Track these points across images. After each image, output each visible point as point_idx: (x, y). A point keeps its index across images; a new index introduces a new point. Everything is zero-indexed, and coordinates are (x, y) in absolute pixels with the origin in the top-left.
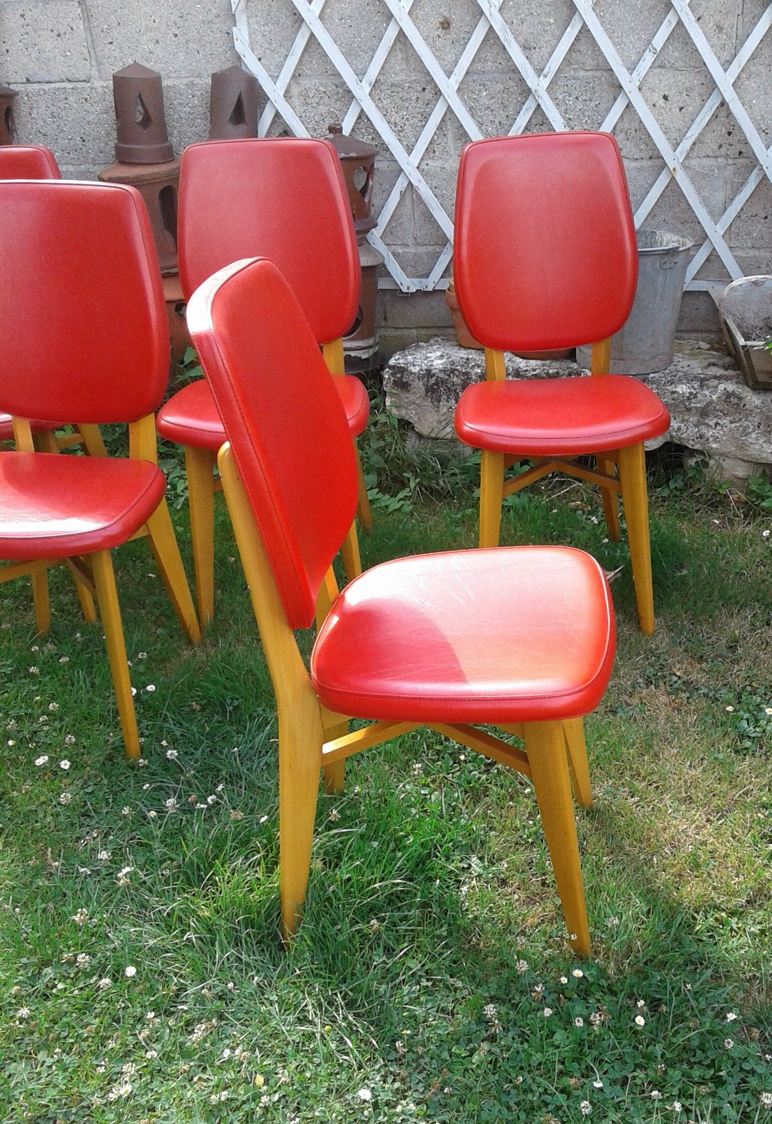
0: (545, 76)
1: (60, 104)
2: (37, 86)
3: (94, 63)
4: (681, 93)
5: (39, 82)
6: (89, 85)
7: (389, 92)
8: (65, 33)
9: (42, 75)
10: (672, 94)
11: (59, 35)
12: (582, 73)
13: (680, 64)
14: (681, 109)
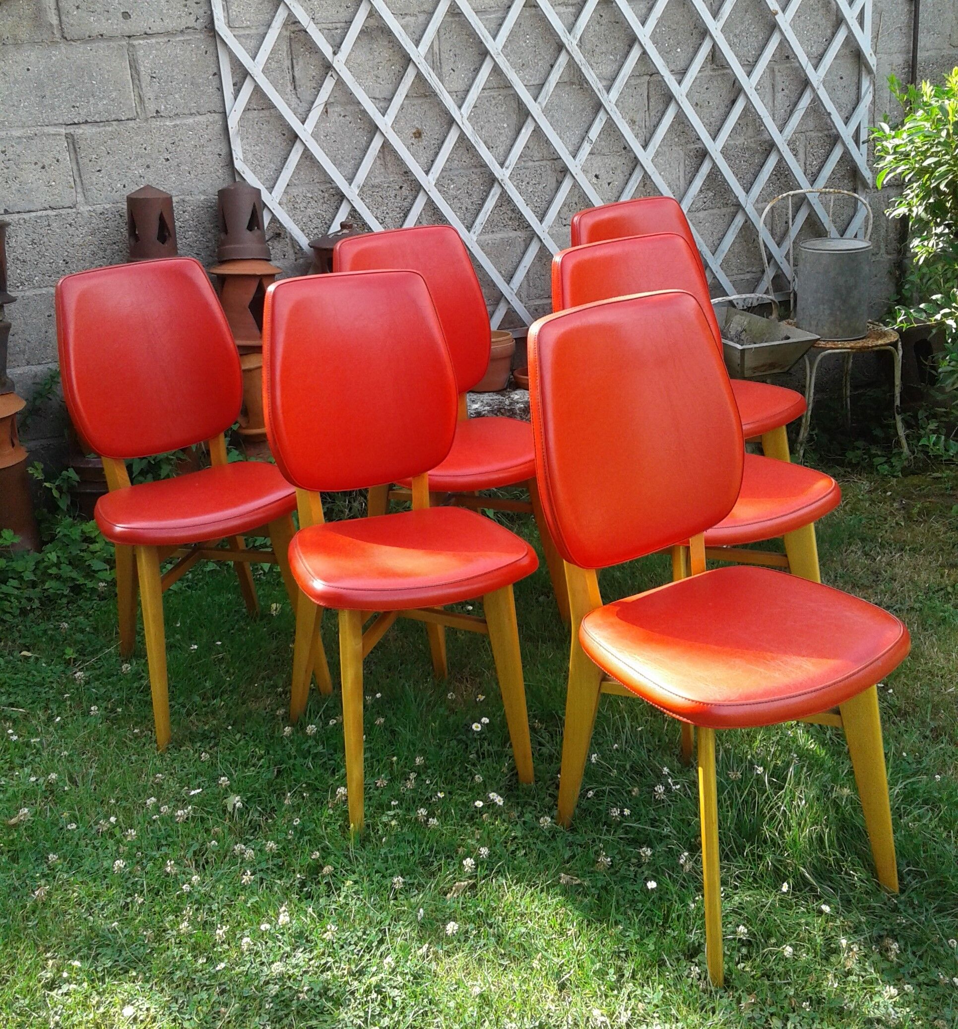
0: (507, 168)
1: (41, 231)
2: (16, 217)
3: (79, 190)
4: (608, 172)
5: (19, 212)
6: (74, 210)
7: (370, 192)
8: (50, 165)
9: (23, 205)
10: (602, 173)
11: (43, 167)
12: (531, 164)
13: (606, 151)
14: (609, 184)
